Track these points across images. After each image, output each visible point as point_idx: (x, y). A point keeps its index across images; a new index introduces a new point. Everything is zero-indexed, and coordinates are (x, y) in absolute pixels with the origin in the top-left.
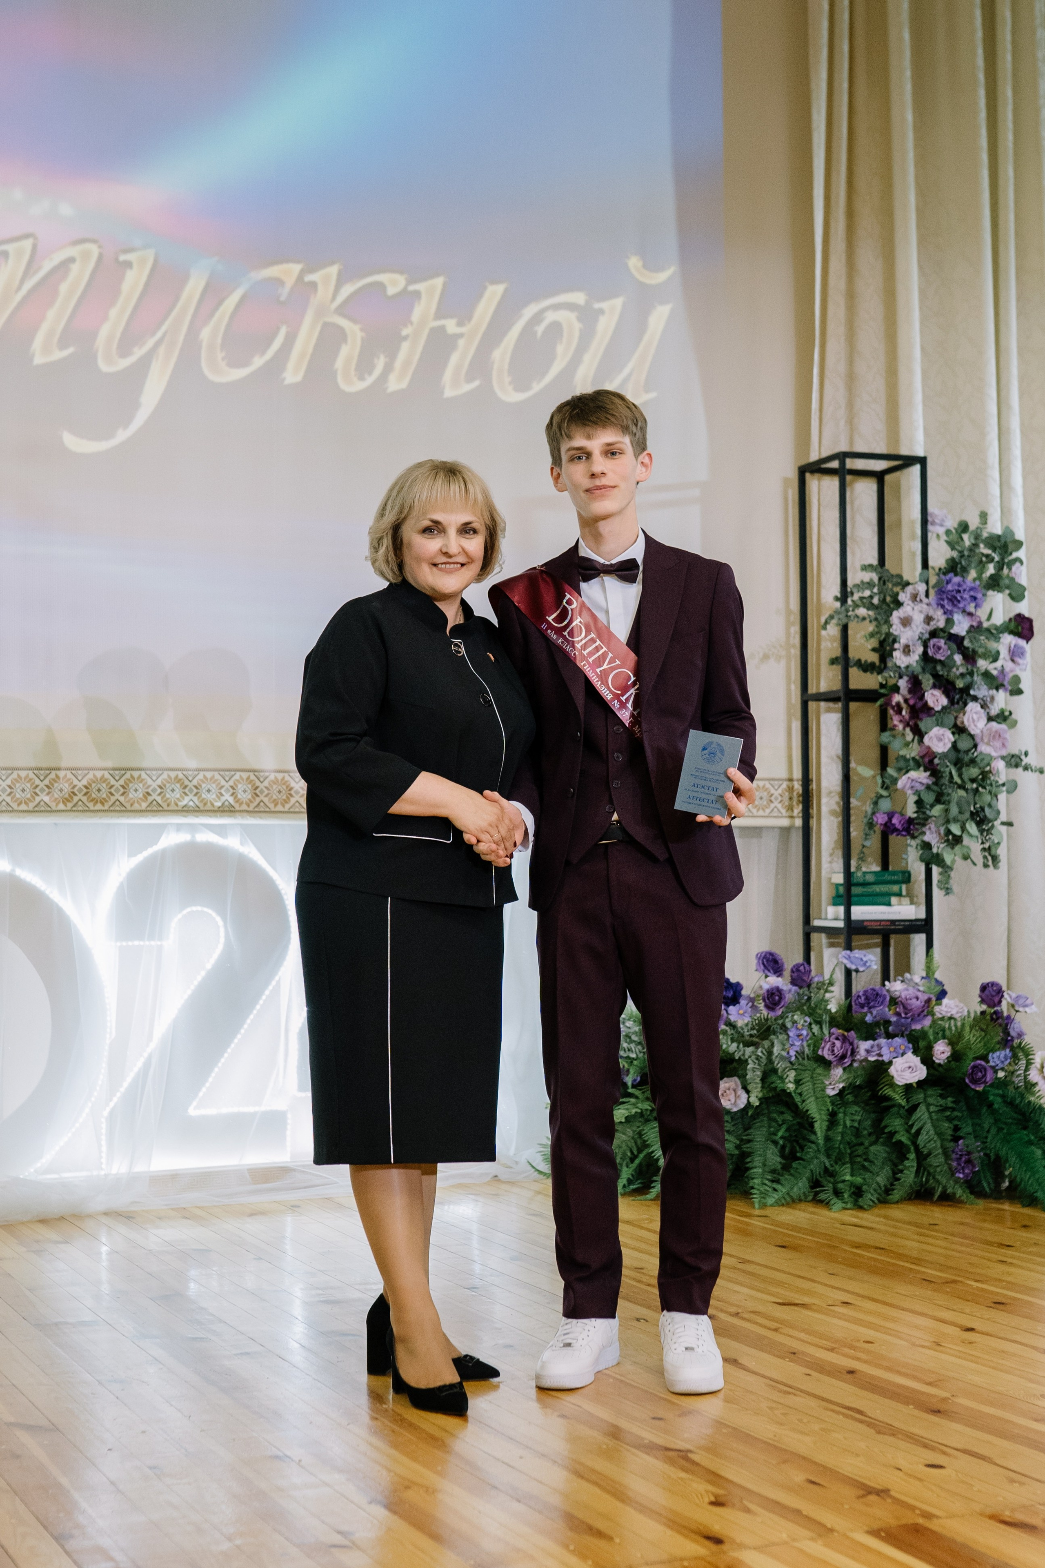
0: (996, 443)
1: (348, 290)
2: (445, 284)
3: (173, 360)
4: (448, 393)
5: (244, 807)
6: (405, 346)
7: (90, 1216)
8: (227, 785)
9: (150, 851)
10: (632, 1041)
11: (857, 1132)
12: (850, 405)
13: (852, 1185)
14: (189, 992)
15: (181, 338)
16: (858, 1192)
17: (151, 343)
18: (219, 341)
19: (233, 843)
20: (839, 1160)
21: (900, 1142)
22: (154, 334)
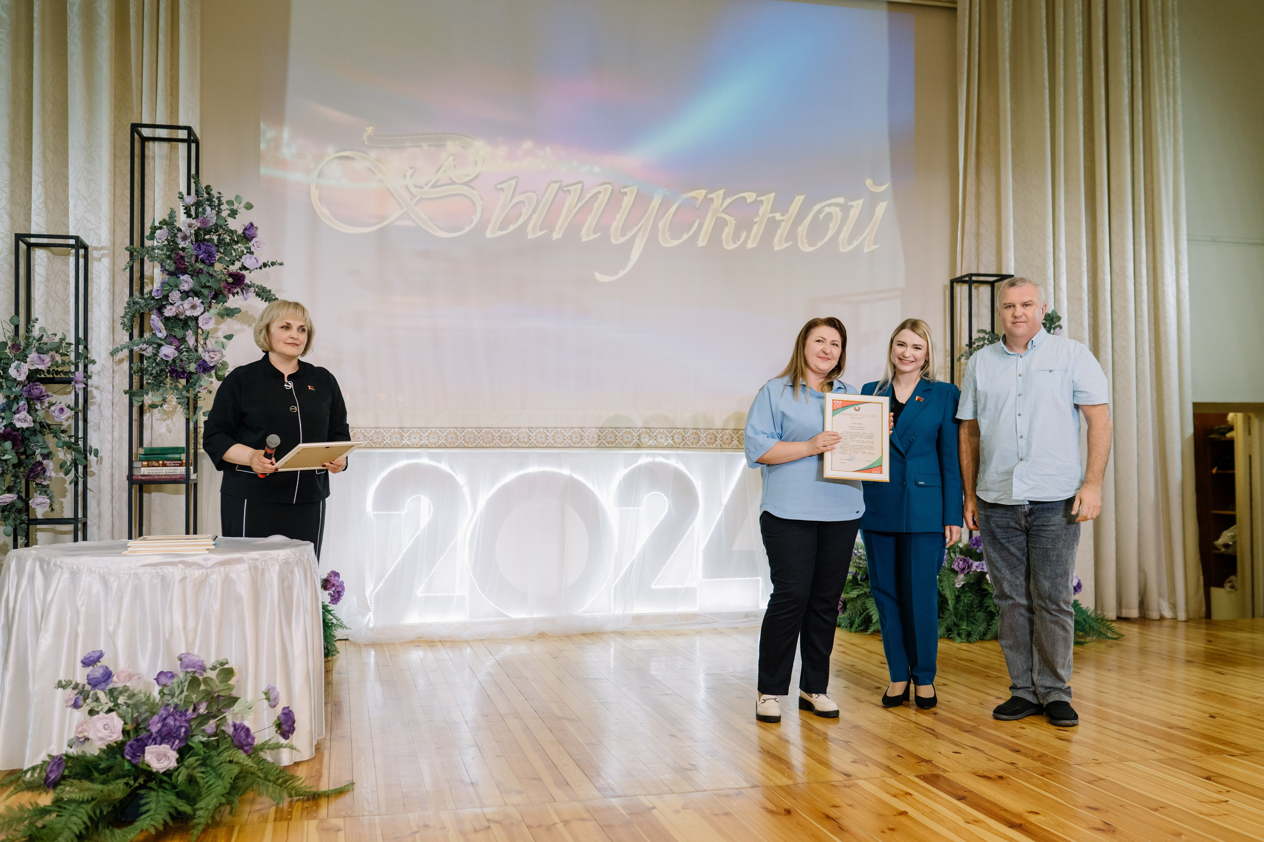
0: (1052, 267)
1: (728, 201)
2: (775, 196)
3: (646, 237)
4: (776, 248)
5: (678, 446)
6: (756, 227)
7: (605, 633)
8: (670, 435)
9: (634, 466)
10: (861, 559)
11: (971, 606)
12: (978, 249)
13: (967, 631)
14: (652, 531)
15: (649, 227)
16: (969, 635)
17: (635, 230)
18: (667, 227)
19: (672, 462)
20: (961, 619)
21: (991, 611)
22: (637, 225)
